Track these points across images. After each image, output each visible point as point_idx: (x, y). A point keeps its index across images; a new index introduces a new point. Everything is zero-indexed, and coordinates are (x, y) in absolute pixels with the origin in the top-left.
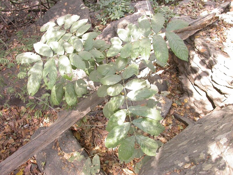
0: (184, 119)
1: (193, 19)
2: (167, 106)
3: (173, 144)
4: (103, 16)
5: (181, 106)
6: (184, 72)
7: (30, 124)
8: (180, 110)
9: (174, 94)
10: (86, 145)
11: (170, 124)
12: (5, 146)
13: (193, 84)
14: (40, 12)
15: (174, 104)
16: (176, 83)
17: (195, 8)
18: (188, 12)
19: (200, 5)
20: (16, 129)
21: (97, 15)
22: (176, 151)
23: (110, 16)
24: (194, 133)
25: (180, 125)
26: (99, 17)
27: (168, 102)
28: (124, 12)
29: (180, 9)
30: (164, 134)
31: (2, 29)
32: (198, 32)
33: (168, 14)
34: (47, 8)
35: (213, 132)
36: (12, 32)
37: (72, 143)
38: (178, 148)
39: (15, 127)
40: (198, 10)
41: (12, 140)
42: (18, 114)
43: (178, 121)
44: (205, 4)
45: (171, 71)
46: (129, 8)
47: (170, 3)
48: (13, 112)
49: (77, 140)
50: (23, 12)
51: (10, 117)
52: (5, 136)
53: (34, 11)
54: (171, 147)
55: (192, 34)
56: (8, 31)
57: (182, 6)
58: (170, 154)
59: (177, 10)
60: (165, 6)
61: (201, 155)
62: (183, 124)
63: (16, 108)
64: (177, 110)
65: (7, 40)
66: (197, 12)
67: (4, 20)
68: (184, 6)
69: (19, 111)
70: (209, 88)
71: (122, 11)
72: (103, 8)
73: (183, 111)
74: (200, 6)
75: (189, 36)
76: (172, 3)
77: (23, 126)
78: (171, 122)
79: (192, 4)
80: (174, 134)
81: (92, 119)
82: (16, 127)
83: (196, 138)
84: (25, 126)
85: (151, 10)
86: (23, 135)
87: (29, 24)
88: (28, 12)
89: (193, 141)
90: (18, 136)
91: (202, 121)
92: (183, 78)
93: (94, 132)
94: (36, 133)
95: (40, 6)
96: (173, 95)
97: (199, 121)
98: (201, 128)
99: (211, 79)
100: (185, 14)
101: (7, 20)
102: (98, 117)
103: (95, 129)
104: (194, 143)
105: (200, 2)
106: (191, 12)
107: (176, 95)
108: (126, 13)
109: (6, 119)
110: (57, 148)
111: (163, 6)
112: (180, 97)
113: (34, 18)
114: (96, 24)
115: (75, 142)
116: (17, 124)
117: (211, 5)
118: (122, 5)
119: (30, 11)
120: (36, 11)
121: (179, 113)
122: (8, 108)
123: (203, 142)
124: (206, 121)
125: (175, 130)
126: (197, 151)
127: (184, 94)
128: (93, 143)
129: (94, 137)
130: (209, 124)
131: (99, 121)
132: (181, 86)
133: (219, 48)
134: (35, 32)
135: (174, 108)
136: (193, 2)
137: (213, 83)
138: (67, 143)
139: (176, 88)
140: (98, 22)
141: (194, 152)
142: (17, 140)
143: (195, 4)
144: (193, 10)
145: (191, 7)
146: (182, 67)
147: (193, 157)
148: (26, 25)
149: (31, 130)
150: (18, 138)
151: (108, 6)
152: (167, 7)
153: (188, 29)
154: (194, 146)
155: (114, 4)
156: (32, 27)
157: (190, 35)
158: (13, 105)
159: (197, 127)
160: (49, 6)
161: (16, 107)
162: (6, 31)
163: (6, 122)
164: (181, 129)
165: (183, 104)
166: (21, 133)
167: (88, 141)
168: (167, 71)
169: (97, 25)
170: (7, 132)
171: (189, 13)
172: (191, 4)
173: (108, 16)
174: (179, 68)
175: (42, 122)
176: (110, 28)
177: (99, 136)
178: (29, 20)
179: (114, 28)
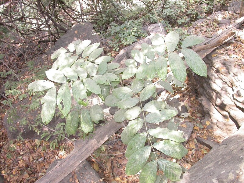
0: (207, 142)
1: (209, 38)
2: (189, 130)
3: (198, 168)
4: (115, 43)
5: (203, 129)
6: (203, 93)
7: (45, 158)
8: (203, 133)
9: (195, 117)
10: (106, 176)
11: (193, 149)
12: (19, 182)
13: (214, 105)
14: (50, 43)
15: (195, 128)
16: (196, 106)
17: (209, 27)
18: (203, 31)
19: (214, 23)
20: (30, 164)
21: (108, 42)
22: (202, 174)
23: (123, 42)
24: (220, 154)
25: (204, 149)
26: (111, 44)
27: (189, 126)
28: (136, 36)
29: (194, 30)
30: (187, 159)
31: (12, 62)
32: (215, 50)
33: (182, 35)
34: (57, 38)
35: (240, 151)
36: (22, 64)
37: (90, 174)
38: (205, 171)
39: (29, 161)
40: (213, 29)
41: (27, 175)
42: (32, 147)
43: (201, 145)
44: (219, 22)
45: (189, 94)
46: (141, 32)
47: (183, 25)
48: (27, 145)
49: (95, 171)
50: (33, 43)
51: (23, 151)
52: (19, 171)
53: (44, 41)
54: (197, 171)
55: (209, 53)
56: (19, 64)
57: (195, 27)
58: (196, 177)
59: (191, 31)
60: (178, 28)
61: (230, 175)
62: (207, 148)
63: (29, 142)
64: (199, 134)
65: (18, 72)
66: (212, 31)
67: (14, 52)
68: (198, 26)
69: (33, 144)
70: (232, 107)
71: (134, 36)
72: (114, 34)
73: (206, 134)
74: (215, 25)
75: (205, 56)
76: (186, 25)
77: (37, 160)
78: (194, 146)
79: (206, 24)
80: (198, 159)
81: (110, 148)
82: (31, 161)
83: (223, 158)
84: (40, 160)
85: (164, 32)
86: (38, 169)
87: (39, 56)
88: (38, 43)
89: (220, 162)
90: (33, 171)
91: (227, 142)
92: (203, 100)
93: (113, 161)
94: (51, 166)
95: (50, 36)
96: (194, 119)
97: (224, 142)
98: (227, 148)
99: (232, 98)
100: (200, 34)
101: (17, 52)
102: (117, 146)
103: (114, 159)
104: (221, 164)
105: (214, 21)
106: (206, 32)
107: (197, 118)
108: (139, 37)
109: (19, 153)
110: (75, 181)
111: (176, 28)
112: (201, 120)
113: (45, 49)
114: (108, 51)
115: (93, 173)
116: (32, 158)
117: (226, 23)
118: (134, 29)
119: (39, 42)
120: (47, 42)
121: (202, 137)
122: (22, 142)
123: (231, 162)
124: (231, 141)
125: (199, 155)
126: (225, 171)
127: (206, 117)
128: (112, 174)
129: (113, 167)
130: (235, 144)
131: (117, 150)
132: (201, 108)
133: (238, 65)
134: (46, 63)
135: (196, 131)
136: (206, 22)
137: (235, 101)
138: (85, 175)
139: (196, 111)
140: (111, 49)
141: (222, 173)
142: (32, 175)
143: (209, 23)
144: (208, 29)
145: (205, 27)
146: (201, 88)
147: (221, 178)
148: (37, 56)
149: (46, 163)
150: (33, 173)
151: (120, 32)
152: (180, 28)
153: (204, 48)
154: (221, 167)
155: (125, 29)
156: (43, 57)
157: (207, 54)
158: (27, 139)
159: (223, 149)
160: (59, 36)
161: (29, 140)
162: (17, 64)
163: (20, 156)
164: (205, 153)
165: (205, 127)
166: (36, 167)
167: (107, 171)
168: (186, 94)
169: (110, 51)
170: (21, 167)
171: (203, 33)
172: (204, 23)
173: (120, 41)
174: (198, 90)
175: (58, 155)
176: (123, 54)
177: (118, 166)
178: (40, 51)
179: (127, 53)
